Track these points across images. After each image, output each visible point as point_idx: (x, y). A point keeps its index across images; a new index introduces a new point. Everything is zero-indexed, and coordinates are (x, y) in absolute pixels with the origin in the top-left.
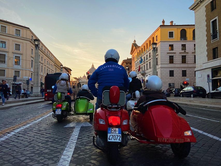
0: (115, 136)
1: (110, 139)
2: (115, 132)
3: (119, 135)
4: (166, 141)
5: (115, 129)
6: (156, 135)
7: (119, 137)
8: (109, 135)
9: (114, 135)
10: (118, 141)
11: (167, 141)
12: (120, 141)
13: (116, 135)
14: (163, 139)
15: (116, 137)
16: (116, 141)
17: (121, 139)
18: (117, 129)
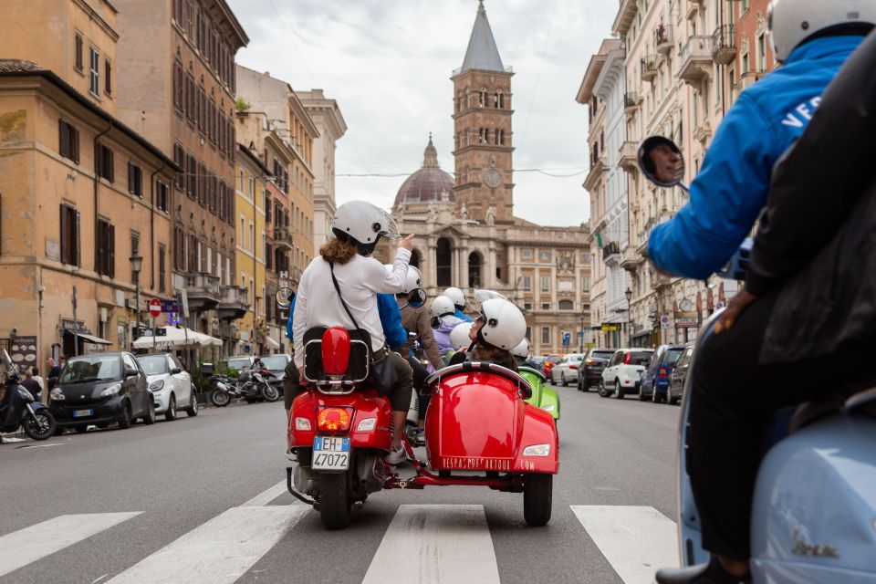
0: (331, 457)
1: (318, 464)
2: (333, 446)
3: (342, 454)
4: (460, 466)
5: (333, 439)
6: (441, 454)
7: (341, 460)
8: (316, 454)
9: (328, 453)
10: (338, 467)
11: (463, 466)
12: (343, 468)
13: (334, 453)
14: (453, 460)
15: (336, 458)
16: (333, 467)
17: (346, 463)
18: (339, 441)
